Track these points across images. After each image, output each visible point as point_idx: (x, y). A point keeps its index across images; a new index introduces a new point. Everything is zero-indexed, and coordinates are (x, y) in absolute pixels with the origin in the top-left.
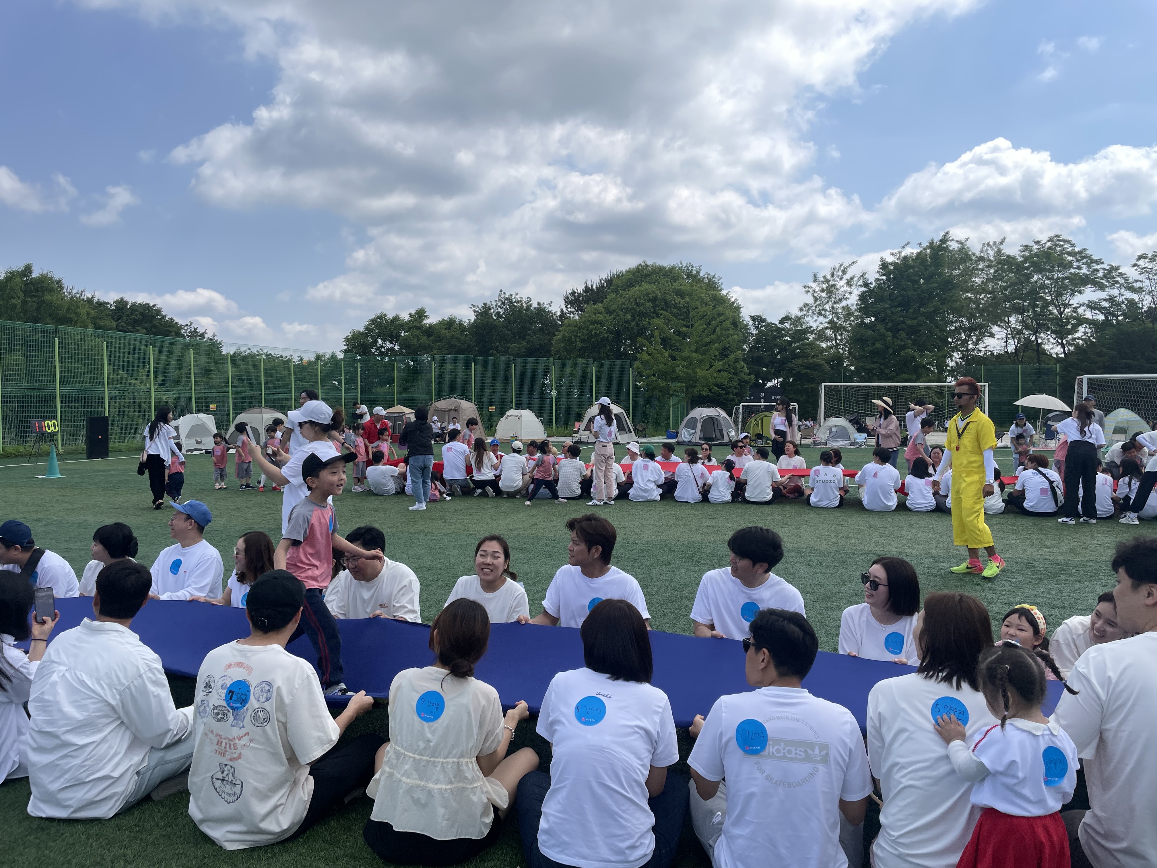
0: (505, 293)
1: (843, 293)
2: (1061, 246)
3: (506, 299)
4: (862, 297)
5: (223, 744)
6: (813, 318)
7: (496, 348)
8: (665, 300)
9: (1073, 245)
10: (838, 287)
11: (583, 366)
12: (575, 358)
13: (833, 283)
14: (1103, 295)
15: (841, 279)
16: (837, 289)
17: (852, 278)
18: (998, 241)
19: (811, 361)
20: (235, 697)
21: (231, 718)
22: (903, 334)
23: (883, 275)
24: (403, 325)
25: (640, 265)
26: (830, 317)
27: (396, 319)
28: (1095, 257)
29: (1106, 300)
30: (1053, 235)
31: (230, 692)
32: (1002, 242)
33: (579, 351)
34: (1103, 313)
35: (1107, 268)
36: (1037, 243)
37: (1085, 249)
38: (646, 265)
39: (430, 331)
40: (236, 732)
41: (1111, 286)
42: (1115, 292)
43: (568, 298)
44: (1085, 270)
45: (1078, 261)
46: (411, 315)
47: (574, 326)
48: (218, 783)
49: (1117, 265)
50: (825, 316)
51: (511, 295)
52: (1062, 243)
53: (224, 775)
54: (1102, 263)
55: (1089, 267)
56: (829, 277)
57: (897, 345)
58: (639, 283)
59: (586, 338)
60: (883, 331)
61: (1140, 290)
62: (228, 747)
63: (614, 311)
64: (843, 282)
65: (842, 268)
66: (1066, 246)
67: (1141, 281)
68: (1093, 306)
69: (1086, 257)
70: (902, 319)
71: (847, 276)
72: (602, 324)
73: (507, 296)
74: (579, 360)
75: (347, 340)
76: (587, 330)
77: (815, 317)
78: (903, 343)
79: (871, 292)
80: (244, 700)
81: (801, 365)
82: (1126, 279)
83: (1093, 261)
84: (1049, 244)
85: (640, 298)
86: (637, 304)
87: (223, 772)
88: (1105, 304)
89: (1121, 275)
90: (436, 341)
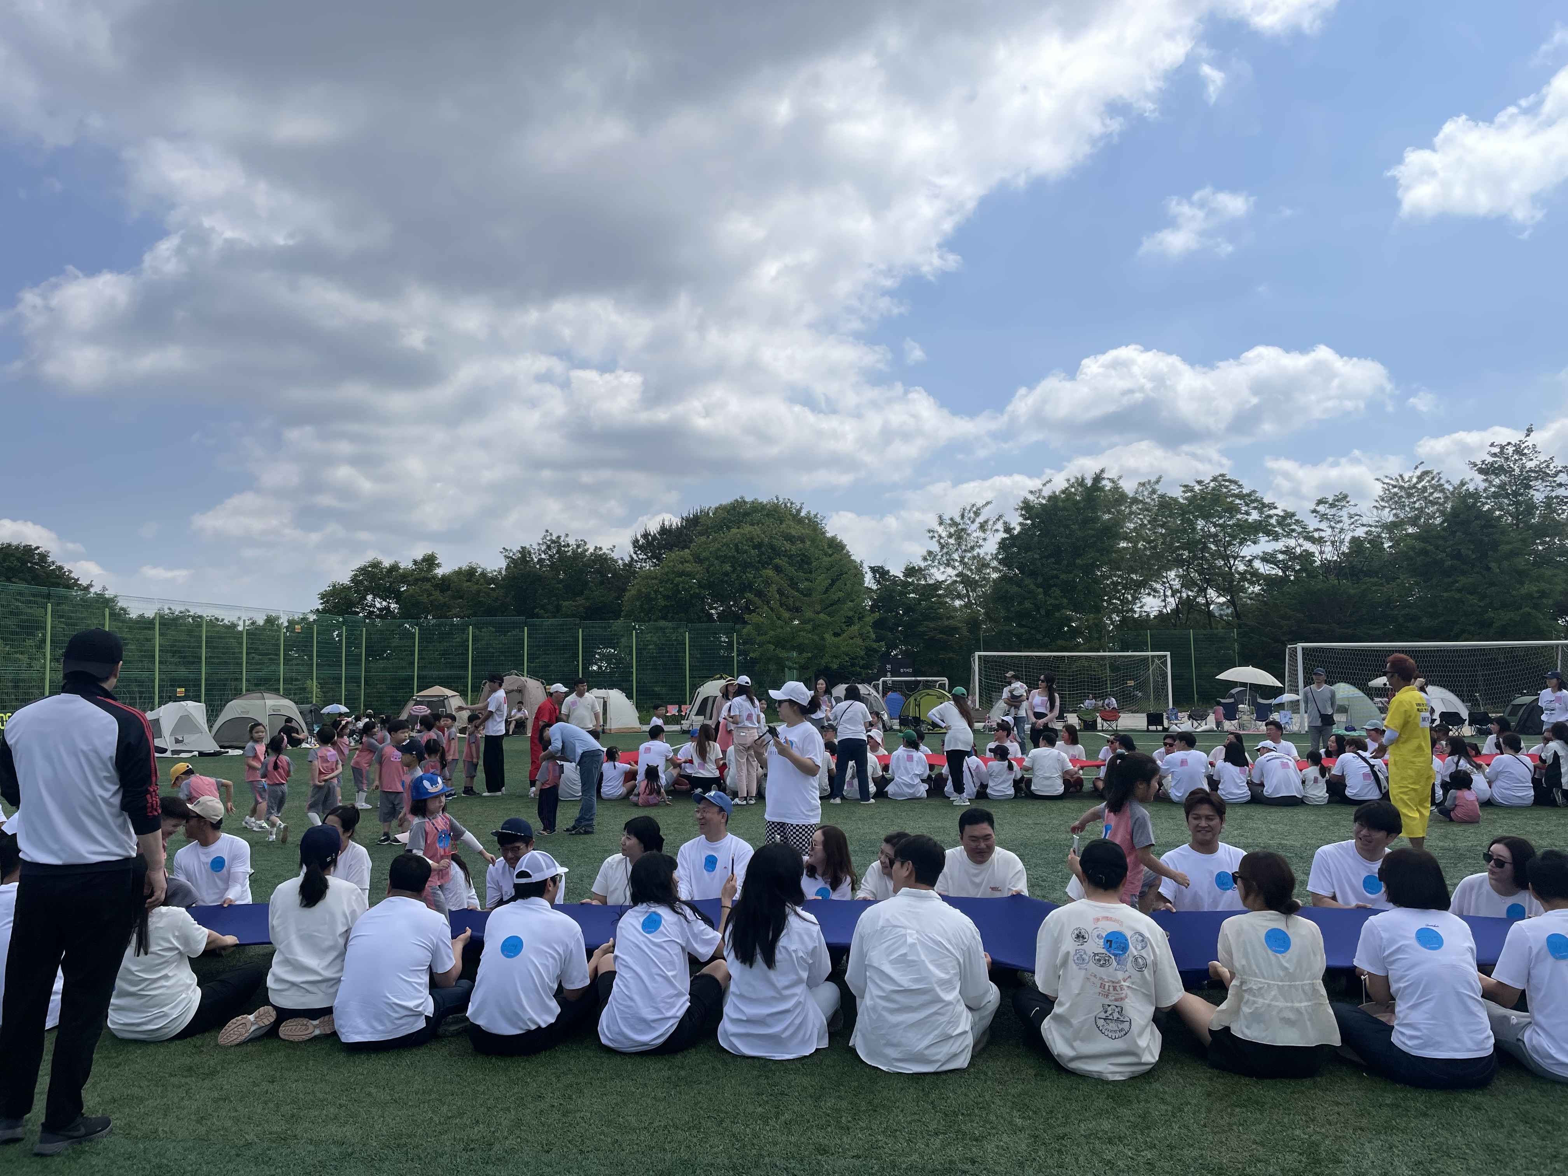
0: (551, 534)
1: (976, 540)
2: (1226, 487)
3: (553, 542)
4: (1003, 545)
5: (1107, 987)
6: (939, 570)
7: (543, 607)
8: (772, 546)
9: (1240, 486)
10: (969, 532)
11: (667, 631)
12: (656, 621)
13: (964, 527)
14: (1280, 545)
15: (973, 522)
16: (968, 534)
17: (986, 522)
18: (1153, 480)
19: (946, 623)
20: (1114, 945)
21: (1115, 963)
22: (1056, 591)
23: (1026, 519)
24: (405, 577)
25: (737, 501)
26: (960, 568)
27: (394, 568)
28: (1266, 501)
29: (1282, 552)
30: (1217, 474)
31: (1108, 941)
32: (1157, 482)
33: (661, 611)
34: (1280, 568)
35: (1282, 514)
36: (1199, 482)
37: (1254, 491)
38: (744, 501)
39: (445, 584)
40: (1120, 975)
41: (1288, 535)
42: (1292, 542)
43: (637, 541)
44: (1255, 516)
45: (1247, 505)
46: (415, 562)
47: (653, 579)
48: (1101, 1022)
49: (1292, 511)
50: (954, 568)
51: (559, 537)
52: (1227, 484)
53: (1108, 1014)
54: (1276, 508)
55: (1261, 512)
56: (958, 519)
57: (1051, 604)
58: (738, 524)
59: (670, 594)
60: (1032, 586)
61: (1320, 541)
62: (1111, 989)
63: (707, 559)
64: (976, 525)
65: (974, 509)
66: (1232, 487)
67: (1323, 530)
68: (1267, 558)
69: (1256, 500)
70: (1055, 572)
71: (981, 519)
72: (691, 575)
73: (554, 538)
74: (662, 623)
75: (323, 596)
76: (672, 583)
77: (942, 569)
78: (1057, 602)
79: (1013, 538)
80: (1124, 948)
81: (935, 629)
82: (1304, 528)
83: (1264, 505)
84: (1212, 484)
85: (742, 543)
86: (737, 550)
87: (1106, 1012)
88: (1281, 557)
89: (1297, 522)
90: (454, 597)
